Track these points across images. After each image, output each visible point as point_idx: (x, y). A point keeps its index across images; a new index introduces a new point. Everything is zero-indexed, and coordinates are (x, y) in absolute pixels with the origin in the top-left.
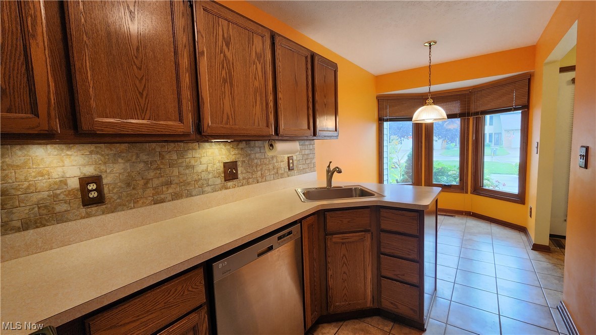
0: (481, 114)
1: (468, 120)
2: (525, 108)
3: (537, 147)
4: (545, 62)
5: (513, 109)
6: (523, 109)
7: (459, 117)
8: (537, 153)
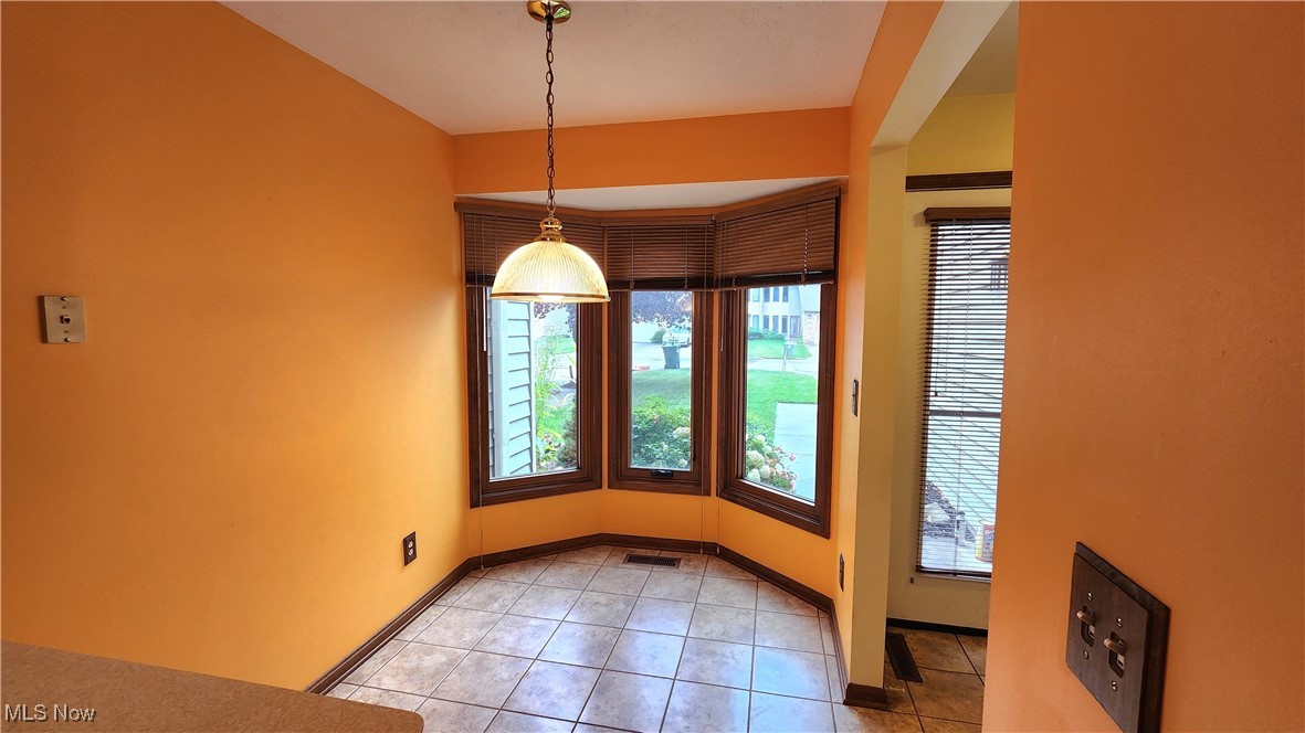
0: (737, 285)
1: (711, 296)
2: (828, 279)
3: (856, 396)
4: (873, 144)
5: (803, 279)
6: (824, 280)
7: (689, 288)
8: (856, 414)
